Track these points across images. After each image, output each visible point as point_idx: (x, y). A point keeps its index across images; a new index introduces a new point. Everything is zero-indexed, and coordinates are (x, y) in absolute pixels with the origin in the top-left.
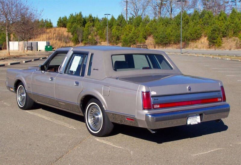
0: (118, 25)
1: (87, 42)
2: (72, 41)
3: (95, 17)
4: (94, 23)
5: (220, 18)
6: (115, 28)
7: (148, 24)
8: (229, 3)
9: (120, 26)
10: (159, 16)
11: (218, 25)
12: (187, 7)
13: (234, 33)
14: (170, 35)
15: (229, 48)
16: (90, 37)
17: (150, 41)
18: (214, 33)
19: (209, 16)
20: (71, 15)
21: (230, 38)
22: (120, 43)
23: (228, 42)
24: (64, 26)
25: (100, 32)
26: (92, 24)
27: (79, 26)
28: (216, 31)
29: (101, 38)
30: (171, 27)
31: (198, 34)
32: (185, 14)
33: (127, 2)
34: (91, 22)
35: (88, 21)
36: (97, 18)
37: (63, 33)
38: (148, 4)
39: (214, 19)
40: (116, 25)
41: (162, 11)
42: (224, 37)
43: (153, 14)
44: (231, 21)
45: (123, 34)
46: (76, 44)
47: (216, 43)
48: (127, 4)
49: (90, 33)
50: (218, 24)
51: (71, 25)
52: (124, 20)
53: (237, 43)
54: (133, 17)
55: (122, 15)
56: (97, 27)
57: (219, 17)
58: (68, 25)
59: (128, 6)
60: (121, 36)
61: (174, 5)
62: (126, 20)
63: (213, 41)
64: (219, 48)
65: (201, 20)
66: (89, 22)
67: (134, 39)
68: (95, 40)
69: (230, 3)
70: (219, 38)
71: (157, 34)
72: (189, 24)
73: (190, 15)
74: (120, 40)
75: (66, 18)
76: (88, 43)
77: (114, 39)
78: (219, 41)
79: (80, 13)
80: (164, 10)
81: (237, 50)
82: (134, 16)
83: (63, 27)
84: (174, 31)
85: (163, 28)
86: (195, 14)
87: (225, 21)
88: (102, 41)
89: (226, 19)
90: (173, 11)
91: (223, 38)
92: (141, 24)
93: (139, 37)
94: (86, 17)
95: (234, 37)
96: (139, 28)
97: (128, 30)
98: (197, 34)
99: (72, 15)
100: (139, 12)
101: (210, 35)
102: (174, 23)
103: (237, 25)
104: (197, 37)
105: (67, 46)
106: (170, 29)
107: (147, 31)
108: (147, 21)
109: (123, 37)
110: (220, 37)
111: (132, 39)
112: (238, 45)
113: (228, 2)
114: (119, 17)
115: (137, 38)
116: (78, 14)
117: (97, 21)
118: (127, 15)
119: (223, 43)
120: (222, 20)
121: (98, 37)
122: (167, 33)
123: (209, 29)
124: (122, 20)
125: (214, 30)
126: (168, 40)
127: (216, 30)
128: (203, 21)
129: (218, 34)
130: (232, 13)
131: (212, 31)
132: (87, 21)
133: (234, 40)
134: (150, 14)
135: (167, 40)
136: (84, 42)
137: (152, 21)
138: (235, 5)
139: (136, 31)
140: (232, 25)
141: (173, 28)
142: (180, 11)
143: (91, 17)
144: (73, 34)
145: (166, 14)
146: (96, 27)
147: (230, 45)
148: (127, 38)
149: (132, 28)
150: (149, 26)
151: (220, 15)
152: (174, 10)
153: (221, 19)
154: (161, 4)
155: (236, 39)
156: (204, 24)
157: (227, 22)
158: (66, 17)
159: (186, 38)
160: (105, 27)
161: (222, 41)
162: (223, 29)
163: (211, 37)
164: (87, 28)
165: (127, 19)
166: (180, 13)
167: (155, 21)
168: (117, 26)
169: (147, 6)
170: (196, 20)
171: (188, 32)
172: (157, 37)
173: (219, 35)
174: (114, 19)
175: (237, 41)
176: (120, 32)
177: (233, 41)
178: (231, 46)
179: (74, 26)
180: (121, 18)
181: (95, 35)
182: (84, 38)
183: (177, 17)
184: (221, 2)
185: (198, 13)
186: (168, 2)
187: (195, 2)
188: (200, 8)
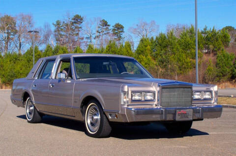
10: (6, 51)
12: (38, 42)
30: (21, 64)
32: (36, 48)
41: (9, 46)
61: (22, 40)
69: (85, 40)
73: (41, 51)
84: (24, 68)
85: (11, 65)
86: (48, 50)
90: (22, 46)
102: (23, 59)
106: (19, 66)
113: (82, 39)
122: (16, 70)
130: (88, 49)
138: (91, 42)
142: (30, 46)
145: (13, 49)
151: (76, 51)
154: (8, 38)
166: (31, 48)
172: (3, 75)
183: (27, 52)
184: (76, 38)
185: (51, 48)
186: (16, 35)
187: (47, 37)
188: (53, 43)
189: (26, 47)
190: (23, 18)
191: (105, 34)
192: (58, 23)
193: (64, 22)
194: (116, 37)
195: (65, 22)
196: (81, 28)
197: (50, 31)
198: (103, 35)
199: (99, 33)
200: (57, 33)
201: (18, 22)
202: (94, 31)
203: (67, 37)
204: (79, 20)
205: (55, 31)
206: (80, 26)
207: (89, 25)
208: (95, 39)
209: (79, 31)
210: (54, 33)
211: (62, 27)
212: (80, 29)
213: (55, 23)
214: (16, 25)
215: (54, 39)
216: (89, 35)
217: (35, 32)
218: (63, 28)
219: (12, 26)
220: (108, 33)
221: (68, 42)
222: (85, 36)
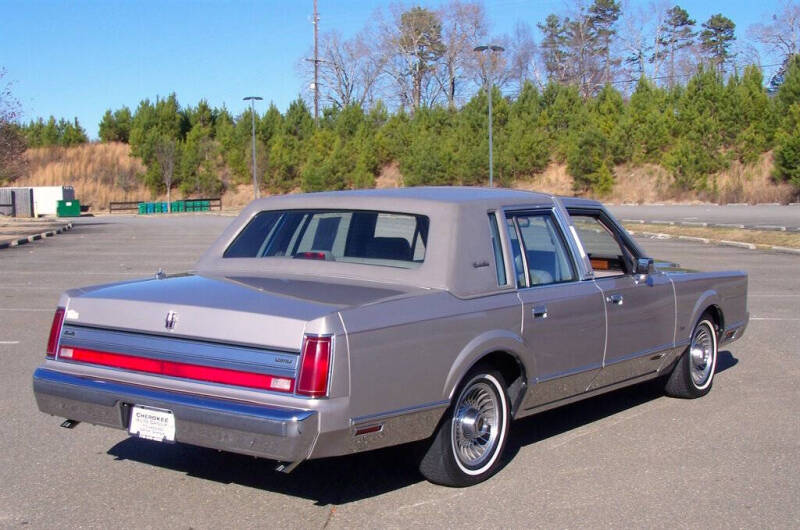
0: (289, 131)
1: (192, 186)
2: (146, 185)
3: (219, 109)
4: (216, 127)
5: (604, 107)
6: (280, 140)
7: (384, 126)
8: (622, 64)
9: (295, 134)
10: (416, 103)
11: (599, 126)
12: (498, 75)
13: (649, 152)
14: (450, 159)
15: (638, 199)
16: (202, 170)
17: (388, 181)
18: (586, 153)
19: (570, 100)
20: (142, 103)
21: (637, 165)
22: (298, 186)
23: (631, 179)
24: (123, 137)
25: (234, 153)
26: (207, 130)
27: (167, 138)
28: (593, 146)
29: (236, 172)
30: (455, 135)
31: (538, 157)
32: (495, 94)
33: (316, 62)
34: (205, 125)
35: (196, 123)
36: (225, 113)
37: (118, 159)
38: (381, 67)
39: (584, 110)
40: (284, 131)
41: (423, 89)
42: (618, 162)
43: (398, 98)
44: (636, 115)
45: (305, 160)
46: (159, 194)
47: (596, 182)
48: (316, 67)
49: (203, 159)
50: (598, 124)
51: (143, 133)
52: (309, 117)
53: (658, 181)
54: (334, 106)
55: (300, 101)
56: (223, 139)
57: (599, 104)
58: (134, 133)
59: (320, 73)
60: (297, 165)
61: (458, 72)
62: (313, 117)
63: (586, 176)
64: (606, 197)
65: (545, 113)
66: (200, 124)
67: (340, 174)
68: (218, 181)
69: (625, 66)
70: (604, 167)
71: (410, 159)
72: (509, 125)
73: (508, 98)
74: (296, 179)
75: (127, 112)
76: (196, 189)
77: (276, 175)
78: (604, 175)
79: (173, 98)
80: (430, 86)
81: (661, 204)
82: (340, 106)
83: (116, 140)
84: (462, 147)
85: (429, 139)
86: (526, 96)
87: (617, 116)
88: (239, 184)
89: (621, 111)
90: (457, 89)
91: (615, 168)
92: (361, 127)
93: (354, 167)
94: (190, 109)
95: (648, 165)
96: (356, 140)
97: (320, 146)
98: (534, 154)
99: (145, 104)
100: (354, 93)
101: (576, 160)
102: (461, 122)
103: (656, 126)
104: (534, 165)
105: (128, 201)
106: (449, 142)
107: (380, 148)
108: (379, 118)
109: (304, 169)
110: (608, 165)
111: (335, 174)
112: (665, 188)
113: (618, 63)
114: (293, 107)
115: (349, 172)
116: (166, 101)
117: (224, 122)
118: (316, 103)
119: (616, 184)
120: (610, 111)
121: (228, 170)
122: (442, 153)
123: (570, 142)
124: (301, 118)
125: (586, 143)
126: (446, 175)
127: (595, 142)
128: (550, 116)
129: (599, 154)
130: (638, 92)
131: (581, 147)
132: (192, 121)
133: (651, 174)
134: (387, 96)
135: (442, 177)
136: (183, 186)
137: (394, 118)
138: (641, 70)
139: (345, 150)
140: (642, 127)
141: (459, 138)
142: (479, 88)
143: (204, 108)
144: (147, 162)
145: (434, 95)
146: (219, 140)
147: (638, 188)
148: (319, 170)
149: (334, 141)
150: (384, 133)
151: (603, 99)
152: (461, 85)
153: (605, 111)
154: (422, 67)
155: (656, 170)
156: (556, 127)
157: (627, 117)
158: (127, 109)
159: (503, 169)
160: (248, 140)
161: (615, 177)
162: (613, 140)
163: (577, 164)
164: (193, 144)
165: (316, 115)
166: (480, 93)
167: (402, 117)
168: (286, 137)
169: (378, 73)
170: (529, 113)
171: (505, 151)
172: (410, 167)
173: (603, 158)
174: (277, 112)
175: (660, 177)
176: (295, 153)
177: (647, 177)
178: (642, 192)
179: (149, 136)
180: (298, 110)
181: (219, 166)
182: (183, 175)
183: (470, 104)
184: (600, 61)
185: (535, 92)
186: (441, 60)
187: (522, 63)
188: (540, 77)
189: (469, 90)
190: (460, 14)
191: (681, 47)
192: (552, 23)
193: (567, 20)
194: (711, 55)
195: (572, 20)
196: (613, 33)
197: (532, 45)
198: (674, 49)
199: (665, 44)
200: (548, 50)
201: (447, 24)
202: (651, 42)
203: (577, 59)
204: (608, 13)
205: (545, 46)
206: (610, 29)
207: (637, 26)
208: (652, 61)
209: (609, 41)
210: (542, 50)
211: (561, 31)
212: (611, 37)
213: (544, 23)
214: (443, 33)
215: (543, 65)
216: (637, 52)
217: (494, 49)
218: (564, 34)
219: (432, 35)
220: (688, 44)
221: (581, 73)
222: (627, 55)
